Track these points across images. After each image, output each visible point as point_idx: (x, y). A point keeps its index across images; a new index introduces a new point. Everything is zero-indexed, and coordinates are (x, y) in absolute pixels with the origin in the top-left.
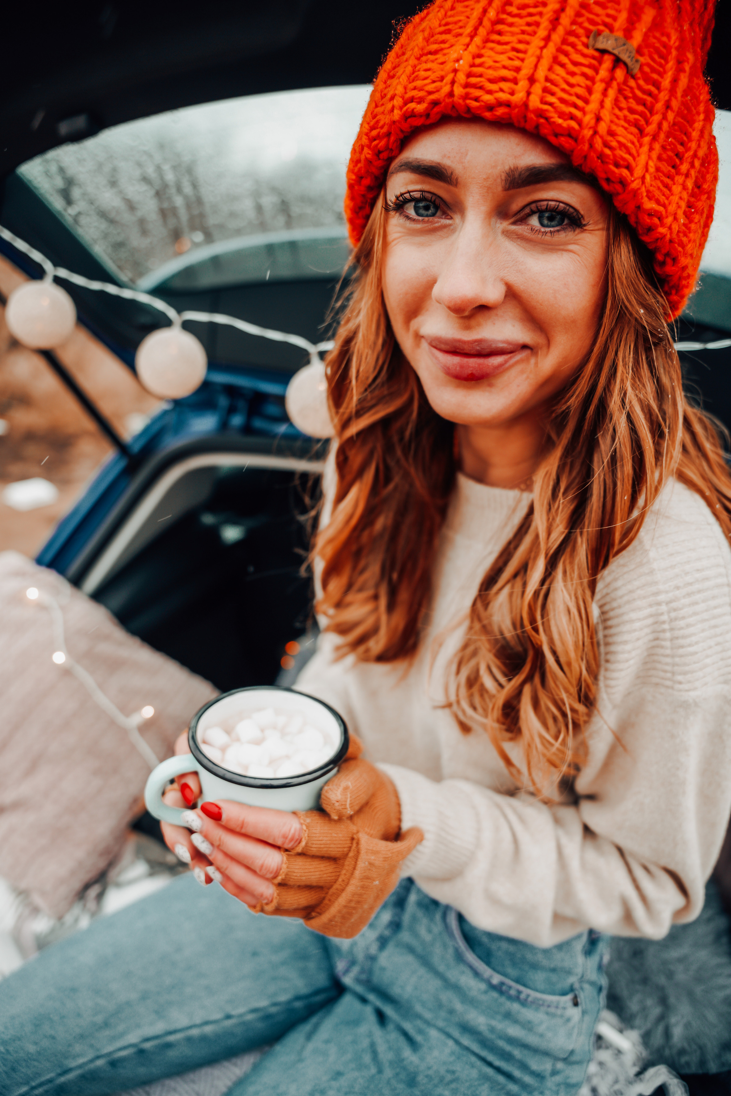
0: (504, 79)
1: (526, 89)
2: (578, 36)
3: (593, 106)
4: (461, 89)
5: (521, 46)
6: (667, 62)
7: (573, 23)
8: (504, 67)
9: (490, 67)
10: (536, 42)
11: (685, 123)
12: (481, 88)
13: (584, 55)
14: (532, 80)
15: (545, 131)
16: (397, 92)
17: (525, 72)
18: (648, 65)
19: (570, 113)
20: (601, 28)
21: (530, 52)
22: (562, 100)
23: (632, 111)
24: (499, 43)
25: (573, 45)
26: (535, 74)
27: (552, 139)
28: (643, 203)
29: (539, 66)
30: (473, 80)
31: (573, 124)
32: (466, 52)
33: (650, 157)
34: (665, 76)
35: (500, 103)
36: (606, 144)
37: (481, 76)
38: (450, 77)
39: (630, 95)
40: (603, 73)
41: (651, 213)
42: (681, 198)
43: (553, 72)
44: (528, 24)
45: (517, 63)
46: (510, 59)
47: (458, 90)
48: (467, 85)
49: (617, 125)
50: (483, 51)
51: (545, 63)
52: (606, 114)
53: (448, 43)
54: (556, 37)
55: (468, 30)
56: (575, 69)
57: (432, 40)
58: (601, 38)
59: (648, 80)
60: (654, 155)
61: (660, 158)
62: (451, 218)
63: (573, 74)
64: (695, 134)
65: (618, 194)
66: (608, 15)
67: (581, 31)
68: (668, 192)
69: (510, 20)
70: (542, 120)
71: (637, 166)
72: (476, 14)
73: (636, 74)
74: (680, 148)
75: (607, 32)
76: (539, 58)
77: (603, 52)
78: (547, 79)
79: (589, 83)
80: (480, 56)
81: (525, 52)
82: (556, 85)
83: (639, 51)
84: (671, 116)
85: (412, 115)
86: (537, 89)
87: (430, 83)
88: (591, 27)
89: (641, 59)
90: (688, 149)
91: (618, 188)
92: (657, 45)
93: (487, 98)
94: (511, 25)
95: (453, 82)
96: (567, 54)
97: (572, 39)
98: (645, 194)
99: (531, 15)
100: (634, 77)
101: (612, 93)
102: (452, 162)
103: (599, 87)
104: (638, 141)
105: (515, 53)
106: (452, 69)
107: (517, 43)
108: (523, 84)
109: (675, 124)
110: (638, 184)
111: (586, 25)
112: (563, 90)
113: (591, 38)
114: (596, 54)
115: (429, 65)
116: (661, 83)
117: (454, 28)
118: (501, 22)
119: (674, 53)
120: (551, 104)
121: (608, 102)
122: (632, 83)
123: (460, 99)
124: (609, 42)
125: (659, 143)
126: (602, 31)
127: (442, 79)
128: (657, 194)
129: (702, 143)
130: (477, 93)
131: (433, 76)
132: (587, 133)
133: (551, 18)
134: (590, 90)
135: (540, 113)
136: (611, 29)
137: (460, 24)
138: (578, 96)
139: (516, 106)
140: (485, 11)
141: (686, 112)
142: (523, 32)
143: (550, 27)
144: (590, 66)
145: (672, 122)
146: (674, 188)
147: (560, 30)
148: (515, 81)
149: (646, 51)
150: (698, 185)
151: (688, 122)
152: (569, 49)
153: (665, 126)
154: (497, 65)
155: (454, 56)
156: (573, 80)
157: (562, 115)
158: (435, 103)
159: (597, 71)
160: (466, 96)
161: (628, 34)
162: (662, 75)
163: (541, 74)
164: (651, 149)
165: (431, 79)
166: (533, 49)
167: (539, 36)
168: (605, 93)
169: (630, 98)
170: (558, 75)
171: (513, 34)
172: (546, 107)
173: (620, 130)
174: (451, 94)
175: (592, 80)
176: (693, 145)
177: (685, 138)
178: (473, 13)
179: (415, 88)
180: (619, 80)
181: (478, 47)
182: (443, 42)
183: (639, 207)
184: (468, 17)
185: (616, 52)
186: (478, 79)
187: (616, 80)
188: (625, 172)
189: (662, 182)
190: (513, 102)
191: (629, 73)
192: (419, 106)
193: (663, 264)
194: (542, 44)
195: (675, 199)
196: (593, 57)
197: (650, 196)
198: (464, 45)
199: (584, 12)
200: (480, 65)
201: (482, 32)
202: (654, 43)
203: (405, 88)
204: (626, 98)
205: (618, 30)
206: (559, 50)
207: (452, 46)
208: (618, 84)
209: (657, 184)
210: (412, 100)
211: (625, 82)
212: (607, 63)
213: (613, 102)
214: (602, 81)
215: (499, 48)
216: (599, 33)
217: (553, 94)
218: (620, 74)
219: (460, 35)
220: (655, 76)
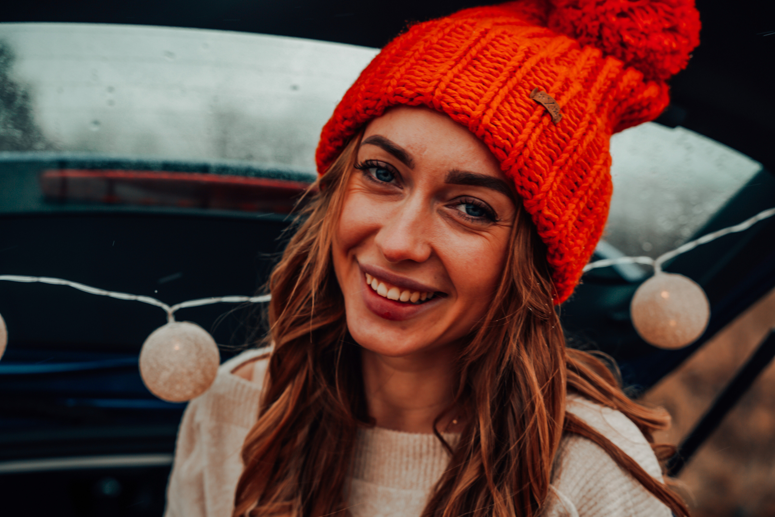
0: (471, 98)
1: (483, 110)
2: (524, 87)
3: (523, 136)
4: (440, 93)
5: (486, 81)
6: (581, 121)
7: (524, 78)
8: (472, 91)
9: (463, 87)
10: (497, 82)
11: (586, 164)
12: (454, 97)
13: (525, 101)
14: (488, 106)
15: (488, 140)
16: (395, 76)
17: (485, 99)
18: (567, 120)
19: (508, 135)
20: (541, 87)
21: (492, 88)
22: (504, 126)
23: (549, 146)
24: (473, 74)
25: (520, 92)
26: (492, 103)
27: (492, 148)
28: (544, 210)
29: (495, 99)
30: (450, 90)
31: (508, 143)
32: (450, 71)
33: (555, 180)
34: (578, 130)
35: (464, 112)
36: (526, 164)
37: (456, 90)
38: (435, 82)
39: (550, 136)
40: (535, 117)
41: (548, 218)
42: (573, 213)
43: (503, 106)
44: (495, 68)
45: (481, 92)
46: (478, 87)
47: (438, 93)
48: (444, 92)
49: (537, 153)
50: (461, 75)
51: (499, 99)
52: (531, 144)
53: (440, 59)
54: (510, 84)
55: (455, 56)
56: (517, 108)
57: (429, 51)
58: (539, 94)
59: (564, 129)
60: (558, 180)
61: (562, 182)
62: (402, 188)
63: (515, 111)
64: (593, 173)
65: (527, 199)
66: (548, 81)
67: (527, 85)
68: (564, 207)
69: (485, 61)
70: (488, 133)
71: (544, 183)
72: (463, 47)
73: (558, 124)
74: (579, 180)
75: (544, 91)
76: (497, 93)
77: (539, 103)
78: (498, 109)
79: (524, 119)
80: (459, 77)
81: (488, 86)
82: (503, 115)
83: (563, 110)
84: (575, 157)
85: (401, 94)
86: (490, 113)
87: (420, 80)
88: (535, 85)
89: (563, 115)
90: (586, 182)
91: (528, 194)
92: (577, 109)
93: (456, 105)
94: (484, 65)
95: (436, 87)
96: (514, 97)
97: (520, 88)
98: (546, 204)
99: (499, 62)
100: (555, 125)
101: (538, 131)
102: (414, 152)
103: (530, 124)
104: (549, 167)
105: (481, 85)
106: (438, 78)
107: (485, 78)
108: (481, 106)
109: (578, 162)
110: (542, 196)
111: (532, 82)
112: (506, 120)
113: (533, 92)
114: (533, 103)
115: (423, 69)
116: (573, 133)
117: (446, 50)
118: (479, 60)
119: (588, 117)
120: (496, 126)
121: (534, 136)
122: (553, 128)
123: (437, 99)
124: (544, 98)
125: (563, 172)
126: (542, 90)
127: (429, 81)
128: (555, 206)
129: (597, 180)
130: (450, 99)
131: (424, 77)
132: (515, 152)
133: (511, 70)
134: (524, 125)
135: (487, 129)
136: (548, 90)
137: (452, 49)
138: (515, 127)
139: (474, 118)
140: (470, 48)
141: (588, 156)
142: (490, 73)
143: (508, 76)
144: (527, 109)
145: (575, 161)
146: (570, 205)
147: (514, 80)
148: (477, 102)
149: (568, 111)
150: (589, 207)
151: (589, 164)
152: (517, 94)
153: (570, 162)
154: (468, 88)
155: (442, 70)
156: (514, 115)
157: (502, 135)
158: (419, 94)
159: (531, 114)
160: (442, 99)
161: (558, 96)
162: (575, 128)
163: (495, 104)
164: (557, 175)
165: (422, 78)
166: (494, 87)
167: (500, 79)
168: (533, 130)
169: (550, 137)
170: (505, 108)
171: (483, 72)
172: (493, 126)
173: (538, 157)
174: (433, 93)
175: (527, 118)
176: (590, 180)
177: (584, 173)
178: (461, 46)
179: (409, 79)
180: (544, 124)
181: (459, 70)
182: (437, 57)
183: (540, 212)
184: (458, 47)
185: (546, 106)
186: (454, 92)
187: (543, 123)
188: (534, 186)
189: (561, 199)
190: (473, 115)
191: (552, 121)
192: (408, 91)
193: (553, 257)
194: (500, 85)
195: (569, 212)
196: (531, 105)
197: (550, 207)
198: (450, 66)
199: (533, 73)
200: (458, 83)
201: (464, 62)
202: (575, 107)
203: (402, 75)
204: (547, 136)
205: (552, 92)
206: (510, 92)
207: (442, 62)
208: (544, 126)
209: (557, 199)
210: (404, 85)
211: (549, 126)
212: (539, 111)
213: (538, 137)
214: (533, 121)
215: (473, 77)
216: (539, 90)
217: (500, 120)
218: (546, 121)
219: (450, 57)
220: (570, 128)
